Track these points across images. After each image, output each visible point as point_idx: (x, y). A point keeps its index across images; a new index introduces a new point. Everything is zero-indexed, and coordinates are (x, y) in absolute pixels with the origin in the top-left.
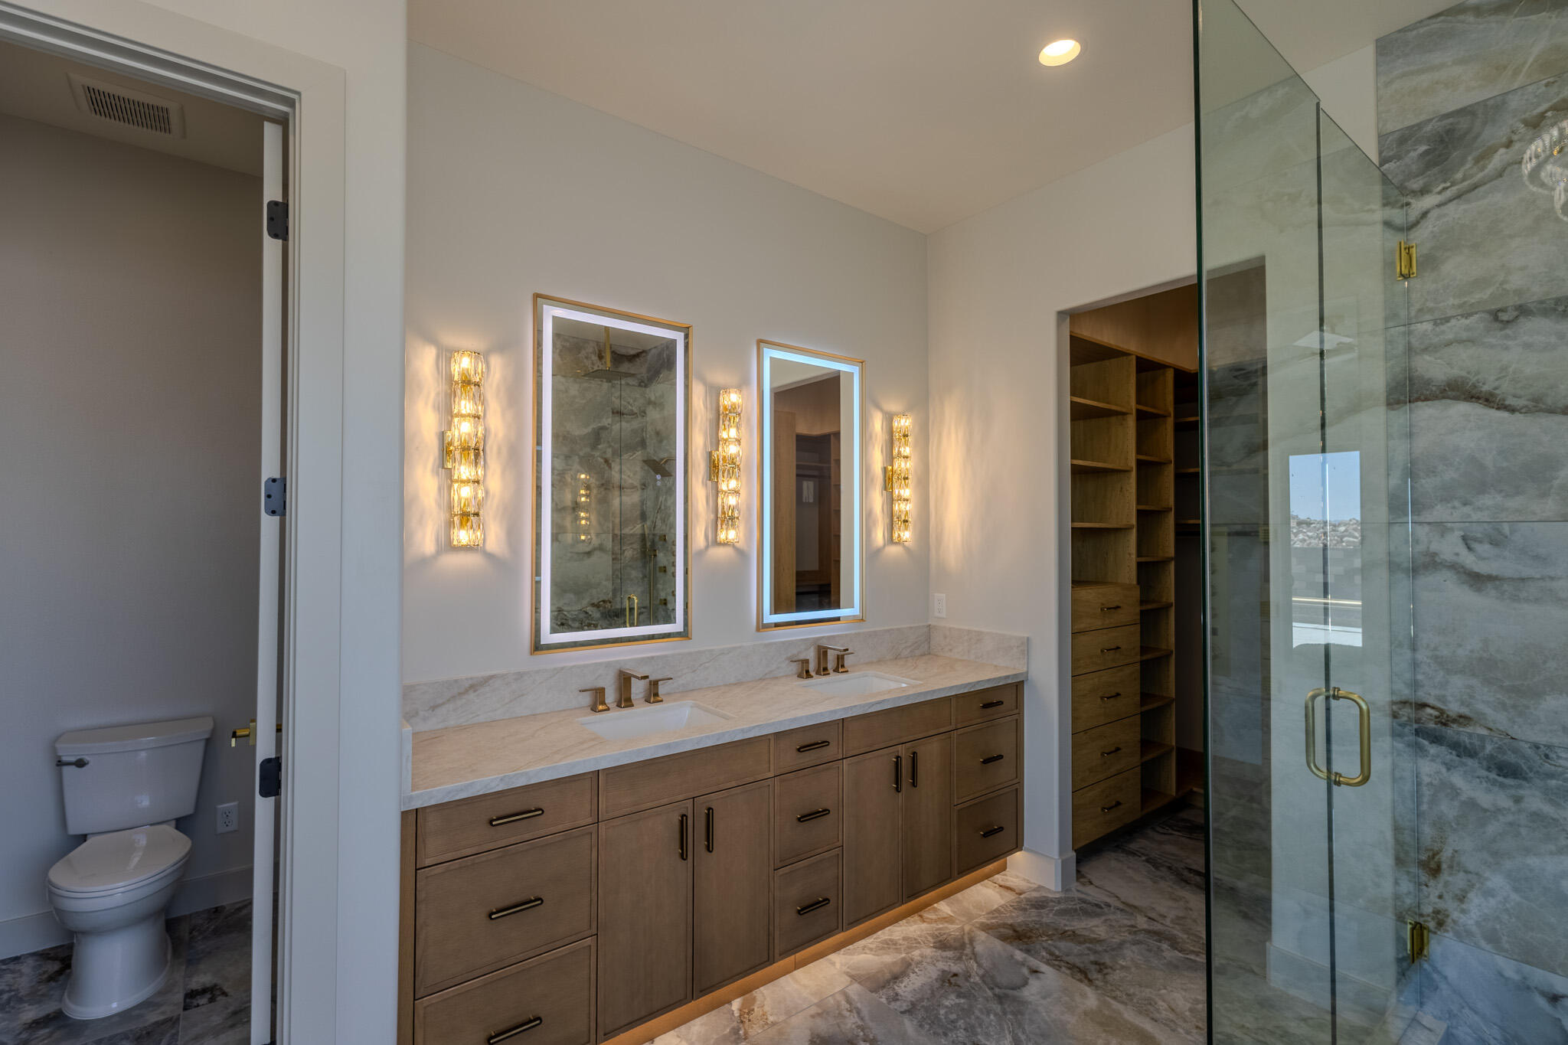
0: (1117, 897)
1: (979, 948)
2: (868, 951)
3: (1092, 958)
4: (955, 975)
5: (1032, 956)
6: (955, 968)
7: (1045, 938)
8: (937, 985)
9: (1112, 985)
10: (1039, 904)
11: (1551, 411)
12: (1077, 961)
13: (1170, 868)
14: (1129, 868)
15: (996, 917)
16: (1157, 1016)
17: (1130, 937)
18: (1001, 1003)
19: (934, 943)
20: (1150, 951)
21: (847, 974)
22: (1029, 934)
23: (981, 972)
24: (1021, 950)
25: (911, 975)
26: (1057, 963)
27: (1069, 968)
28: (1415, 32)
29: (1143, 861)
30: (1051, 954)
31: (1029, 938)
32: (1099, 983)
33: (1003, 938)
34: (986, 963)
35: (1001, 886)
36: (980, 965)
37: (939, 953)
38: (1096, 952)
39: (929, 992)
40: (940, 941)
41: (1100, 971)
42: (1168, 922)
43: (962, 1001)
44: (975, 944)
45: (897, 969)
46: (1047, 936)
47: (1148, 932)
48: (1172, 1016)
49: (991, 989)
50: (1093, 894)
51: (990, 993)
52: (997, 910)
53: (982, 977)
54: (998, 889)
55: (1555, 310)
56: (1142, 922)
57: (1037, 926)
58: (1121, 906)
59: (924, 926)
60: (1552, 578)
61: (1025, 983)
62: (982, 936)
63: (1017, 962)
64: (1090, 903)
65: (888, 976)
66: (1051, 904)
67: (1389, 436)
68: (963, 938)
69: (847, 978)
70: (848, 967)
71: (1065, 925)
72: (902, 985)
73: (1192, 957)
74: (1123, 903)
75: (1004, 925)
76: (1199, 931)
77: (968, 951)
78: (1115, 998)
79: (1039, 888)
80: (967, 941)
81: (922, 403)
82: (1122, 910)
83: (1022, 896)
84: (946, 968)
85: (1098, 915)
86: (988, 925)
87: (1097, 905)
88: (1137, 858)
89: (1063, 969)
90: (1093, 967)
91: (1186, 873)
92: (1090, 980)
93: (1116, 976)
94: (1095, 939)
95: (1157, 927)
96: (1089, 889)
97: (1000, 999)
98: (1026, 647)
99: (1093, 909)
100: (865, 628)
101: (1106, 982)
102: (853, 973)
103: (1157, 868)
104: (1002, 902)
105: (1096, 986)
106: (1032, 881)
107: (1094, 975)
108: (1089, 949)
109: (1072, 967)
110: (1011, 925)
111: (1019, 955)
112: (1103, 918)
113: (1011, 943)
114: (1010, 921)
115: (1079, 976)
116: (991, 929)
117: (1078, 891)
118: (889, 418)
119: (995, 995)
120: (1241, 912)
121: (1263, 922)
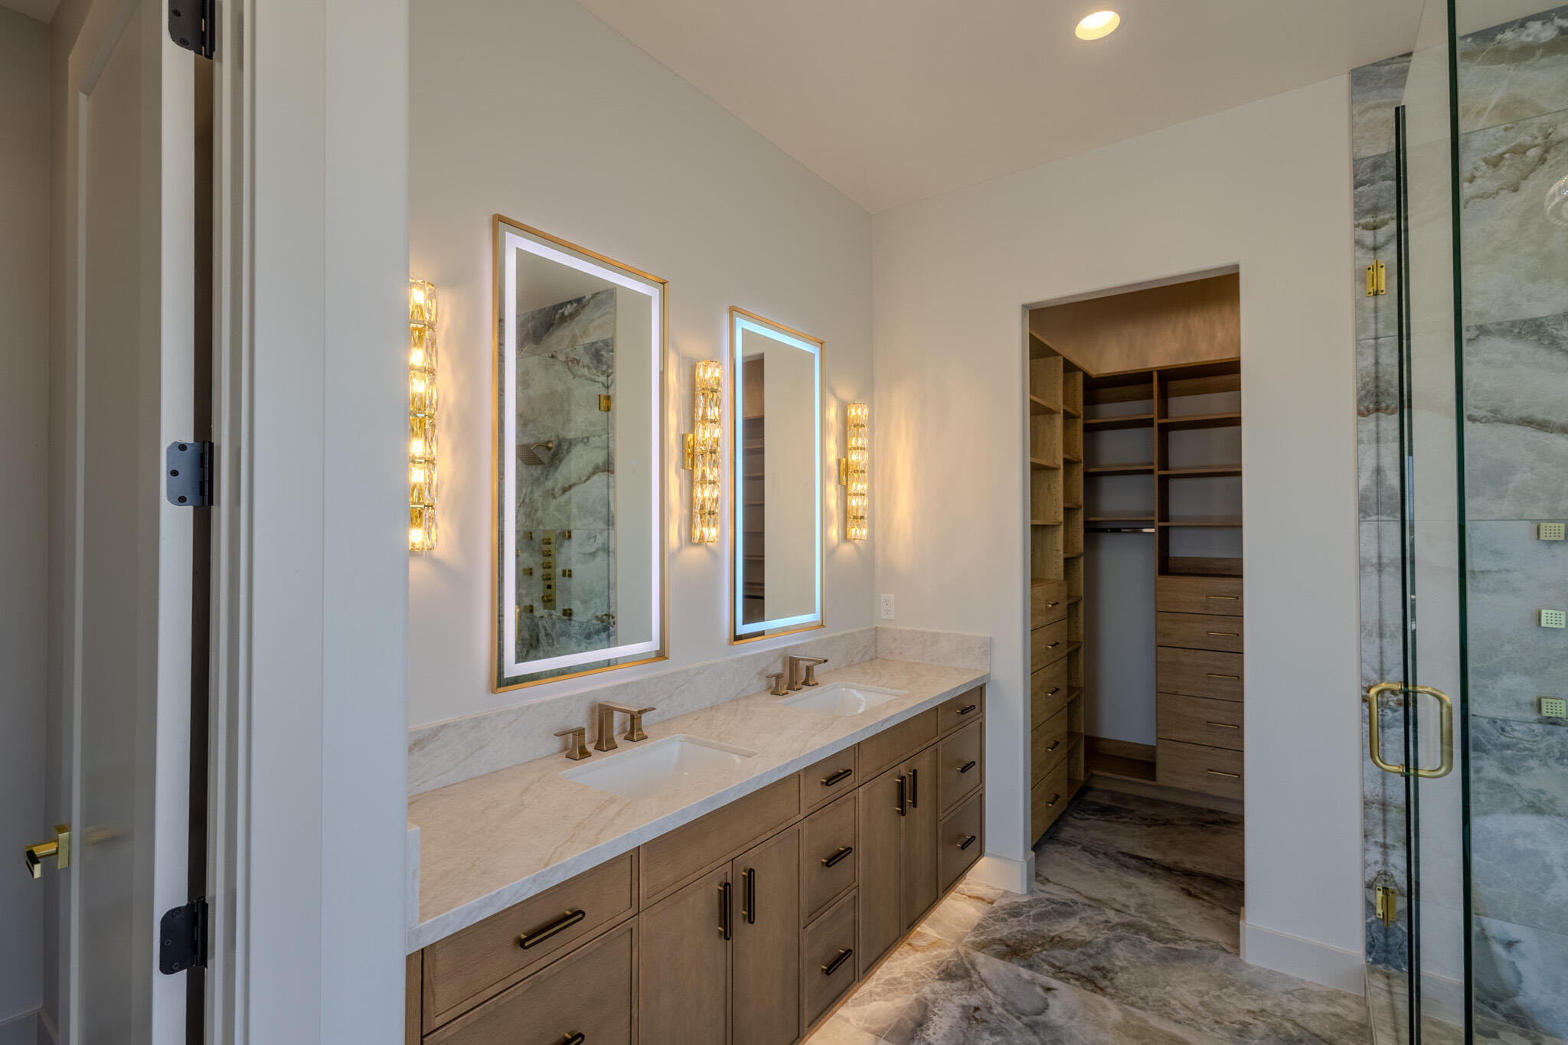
0: (1079, 892)
1: (984, 972)
2: (877, 998)
3: (1090, 963)
4: (977, 1009)
5: (1037, 971)
6: (974, 1000)
7: (1039, 949)
8: (965, 1025)
9: (1123, 991)
10: (1015, 911)
11: (1508, 422)
12: (1078, 969)
13: (1105, 854)
14: (1073, 859)
15: (982, 934)
16: (1178, 1017)
17: (1111, 934)
18: (1035, 1033)
19: (939, 974)
20: (1134, 945)
21: (867, 1030)
22: (1022, 947)
23: (999, 1000)
24: (1023, 966)
25: (934, 1018)
26: (1062, 975)
27: (1077, 979)
28: (1387, 68)
29: (1080, 850)
30: (1053, 966)
31: (1024, 951)
32: (1113, 991)
33: (1002, 956)
34: (999, 989)
35: (970, 897)
36: (995, 993)
37: (948, 985)
38: (1091, 956)
39: (961, 1035)
40: (943, 971)
41: (1105, 977)
42: (1133, 912)
43: (998, 1039)
44: (977, 968)
45: (916, 1014)
46: (1039, 946)
47: (1123, 925)
48: (1190, 1014)
49: (1018, 1018)
50: (1060, 894)
51: (1019, 1024)
52: (980, 926)
53: (1003, 1005)
54: (972, 901)
55: (1511, 331)
56: (1111, 915)
57: (1025, 936)
58: (1087, 901)
59: (919, 955)
60: (1508, 571)
61: (1047, 1006)
62: (980, 958)
63: (1027, 982)
64: (1058, 903)
65: (911, 1024)
66: (1025, 909)
67: (1359, 442)
68: (963, 963)
69: (870, 1035)
70: (865, 1022)
71: (1049, 931)
72: (930, 1032)
73: (1172, 945)
74: (1086, 897)
75: (994, 941)
76: (1163, 917)
77: (975, 978)
78: (1132, 1004)
79: (1006, 894)
80: (969, 966)
81: (868, 392)
82: (1089, 906)
83: (994, 905)
84: (965, 1003)
85: (1072, 914)
86: (979, 943)
87: (1065, 904)
88: (1073, 847)
89: (1072, 981)
90: (1096, 974)
91: (1121, 857)
92: (1102, 989)
93: (1121, 979)
94: (1082, 941)
95: (1127, 919)
96: (1049, 887)
97: (1033, 1027)
98: (987, 648)
99: (1065, 910)
100: (824, 634)
101: (1116, 988)
102: (873, 1027)
103: (1095, 856)
104: (981, 915)
105: (1111, 995)
106: (996, 886)
107: (1104, 983)
108: (1084, 954)
109: (1079, 977)
110: (1001, 940)
111: (1026, 974)
112: (1078, 917)
113: (1010, 961)
114: (998, 936)
115: (1090, 986)
116: (984, 947)
117: (1042, 891)
118: (844, 408)
119: (1026, 1025)
120: (1183, 889)
121: (1206, 898)
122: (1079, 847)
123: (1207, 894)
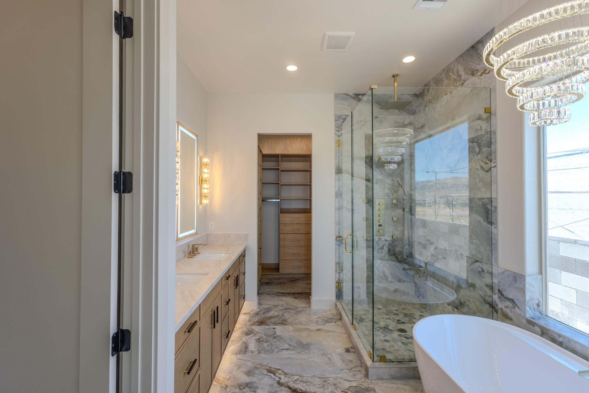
0: (271, 305)
1: (257, 330)
2: (231, 346)
3: (281, 320)
4: (259, 339)
5: (269, 326)
6: (257, 337)
7: (267, 321)
8: (258, 343)
9: (291, 323)
10: (257, 314)
12: (279, 322)
13: (272, 294)
15: (251, 322)
16: (304, 324)
17: (282, 312)
18: (276, 339)
19: (245, 335)
20: (289, 313)
21: (233, 354)
22: (263, 321)
23: (264, 335)
24: (266, 326)
25: (249, 345)
26: (276, 324)
27: (280, 324)
30: (273, 323)
31: (264, 322)
32: (288, 324)
33: (259, 325)
34: (262, 333)
36: (262, 334)
37: (249, 336)
38: (280, 318)
39: (258, 346)
40: (246, 334)
41: (285, 321)
42: (285, 305)
43: (268, 343)
44: (254, 330)
45: (244, 346)
46: (267, 320)
47: (284, 309)
48: (306, 323)
49: (270, 337)
50: (266, 306)
51: (271, 338)
52: (249, 320)
53: (265, 336)
54: (243, 315)
56: (280, 307)
57: (262, 319)
58: (273, 306)
59: (237, 332)
61: (276, 332)
62: (254, 327)
63: (268, 329)
64: (267, 309)
65: (244, 349)
66: (259, 312)
68: (250, 330)
69: (234, 355)
70: (231, 353)
71: (268, 316)
72: (250, 348)
73: (297, 310)
75: (255, 323)
76: (292, 304)
77: (255, 332)
78: (294, 325)
79: (252, 310)
80: (252, 330)
82: (274, 307)
83: (251, 314)
84: (255, 339)
85: (271, 310)
86: (251, 324)
87: (268, 308)
89: (279, 325)
90: (283, 321)
91: (276, 294)
92: (286, 324)
93: (289, 321)
94: (277, 316)
95: (285, 307)
96: (262, 306)
97: (275, 338)
98: (246, 237)
99: (269, 310)
100: (197, 237)
101: (289, 323)
102: (234, 353)
103: (270, 295)
104: (248, 318)
105: (288, 325)
106: (248, 309)
107: (286, 323)
108: (278, 318)
109: (280, 323)
110: (257, 321)
111: (267, 327)
112: (273, 310)
113: (262, 325)
114: (255, 321)
115: (283, 324)
116: (253, 325)
117: (261, 307)
119: (273, 338)
120: (294, 297)
121: (299, 298)
122: (265, 294)
123: (299, 297)
